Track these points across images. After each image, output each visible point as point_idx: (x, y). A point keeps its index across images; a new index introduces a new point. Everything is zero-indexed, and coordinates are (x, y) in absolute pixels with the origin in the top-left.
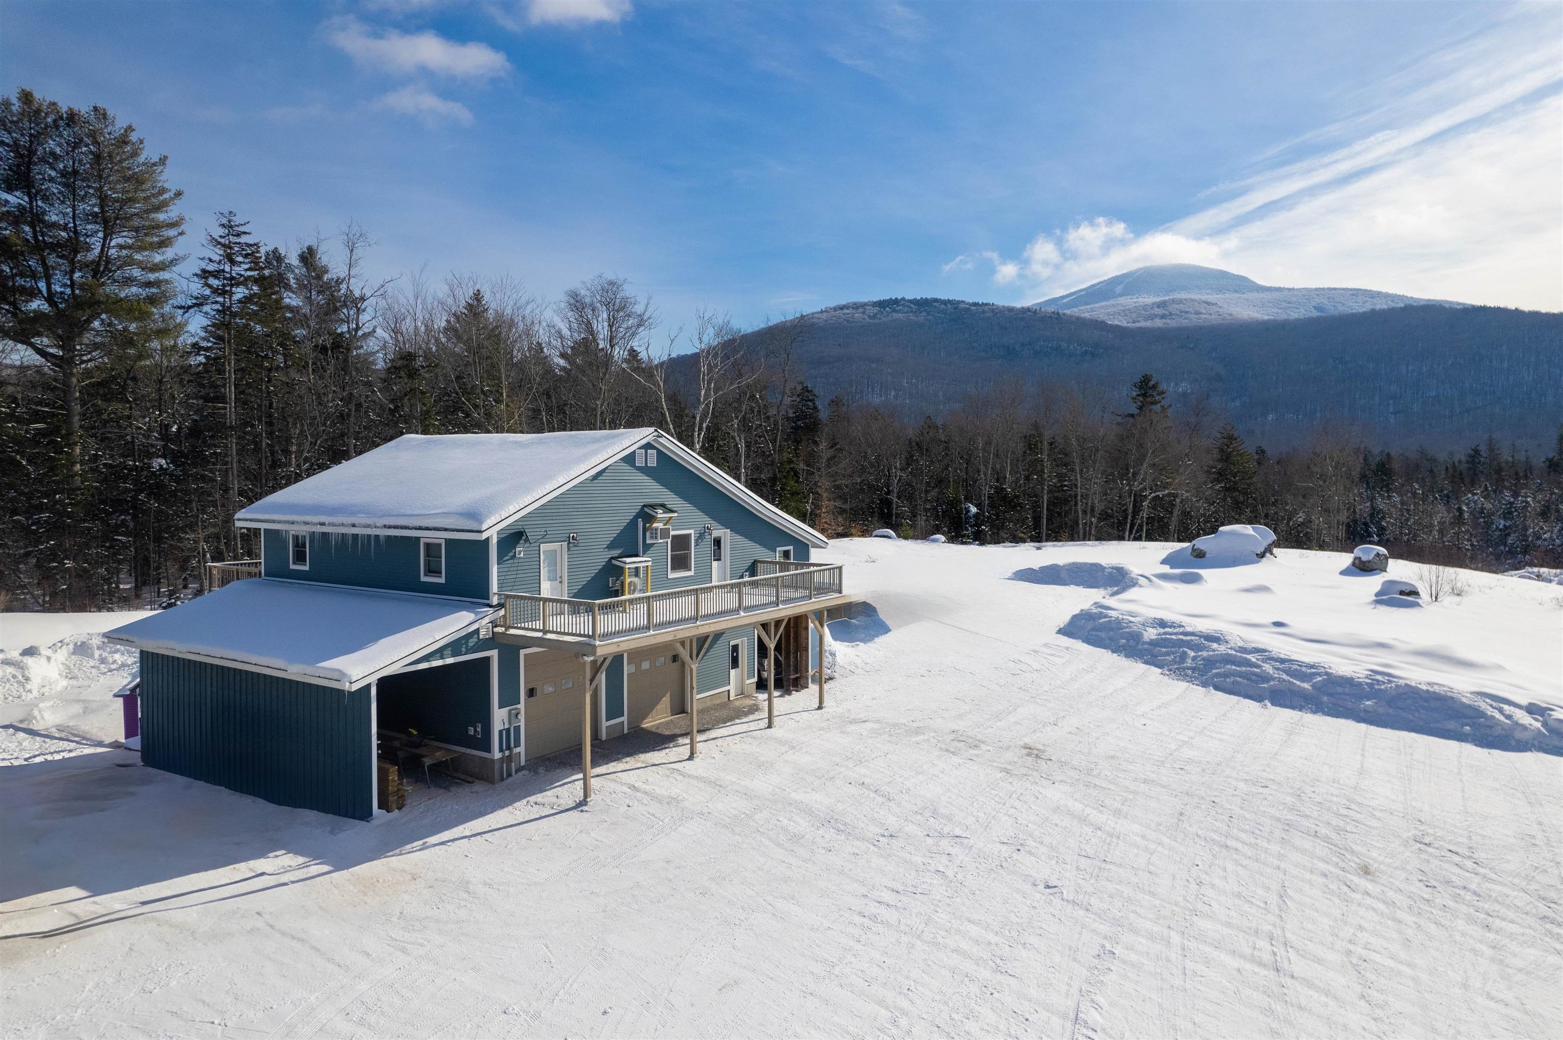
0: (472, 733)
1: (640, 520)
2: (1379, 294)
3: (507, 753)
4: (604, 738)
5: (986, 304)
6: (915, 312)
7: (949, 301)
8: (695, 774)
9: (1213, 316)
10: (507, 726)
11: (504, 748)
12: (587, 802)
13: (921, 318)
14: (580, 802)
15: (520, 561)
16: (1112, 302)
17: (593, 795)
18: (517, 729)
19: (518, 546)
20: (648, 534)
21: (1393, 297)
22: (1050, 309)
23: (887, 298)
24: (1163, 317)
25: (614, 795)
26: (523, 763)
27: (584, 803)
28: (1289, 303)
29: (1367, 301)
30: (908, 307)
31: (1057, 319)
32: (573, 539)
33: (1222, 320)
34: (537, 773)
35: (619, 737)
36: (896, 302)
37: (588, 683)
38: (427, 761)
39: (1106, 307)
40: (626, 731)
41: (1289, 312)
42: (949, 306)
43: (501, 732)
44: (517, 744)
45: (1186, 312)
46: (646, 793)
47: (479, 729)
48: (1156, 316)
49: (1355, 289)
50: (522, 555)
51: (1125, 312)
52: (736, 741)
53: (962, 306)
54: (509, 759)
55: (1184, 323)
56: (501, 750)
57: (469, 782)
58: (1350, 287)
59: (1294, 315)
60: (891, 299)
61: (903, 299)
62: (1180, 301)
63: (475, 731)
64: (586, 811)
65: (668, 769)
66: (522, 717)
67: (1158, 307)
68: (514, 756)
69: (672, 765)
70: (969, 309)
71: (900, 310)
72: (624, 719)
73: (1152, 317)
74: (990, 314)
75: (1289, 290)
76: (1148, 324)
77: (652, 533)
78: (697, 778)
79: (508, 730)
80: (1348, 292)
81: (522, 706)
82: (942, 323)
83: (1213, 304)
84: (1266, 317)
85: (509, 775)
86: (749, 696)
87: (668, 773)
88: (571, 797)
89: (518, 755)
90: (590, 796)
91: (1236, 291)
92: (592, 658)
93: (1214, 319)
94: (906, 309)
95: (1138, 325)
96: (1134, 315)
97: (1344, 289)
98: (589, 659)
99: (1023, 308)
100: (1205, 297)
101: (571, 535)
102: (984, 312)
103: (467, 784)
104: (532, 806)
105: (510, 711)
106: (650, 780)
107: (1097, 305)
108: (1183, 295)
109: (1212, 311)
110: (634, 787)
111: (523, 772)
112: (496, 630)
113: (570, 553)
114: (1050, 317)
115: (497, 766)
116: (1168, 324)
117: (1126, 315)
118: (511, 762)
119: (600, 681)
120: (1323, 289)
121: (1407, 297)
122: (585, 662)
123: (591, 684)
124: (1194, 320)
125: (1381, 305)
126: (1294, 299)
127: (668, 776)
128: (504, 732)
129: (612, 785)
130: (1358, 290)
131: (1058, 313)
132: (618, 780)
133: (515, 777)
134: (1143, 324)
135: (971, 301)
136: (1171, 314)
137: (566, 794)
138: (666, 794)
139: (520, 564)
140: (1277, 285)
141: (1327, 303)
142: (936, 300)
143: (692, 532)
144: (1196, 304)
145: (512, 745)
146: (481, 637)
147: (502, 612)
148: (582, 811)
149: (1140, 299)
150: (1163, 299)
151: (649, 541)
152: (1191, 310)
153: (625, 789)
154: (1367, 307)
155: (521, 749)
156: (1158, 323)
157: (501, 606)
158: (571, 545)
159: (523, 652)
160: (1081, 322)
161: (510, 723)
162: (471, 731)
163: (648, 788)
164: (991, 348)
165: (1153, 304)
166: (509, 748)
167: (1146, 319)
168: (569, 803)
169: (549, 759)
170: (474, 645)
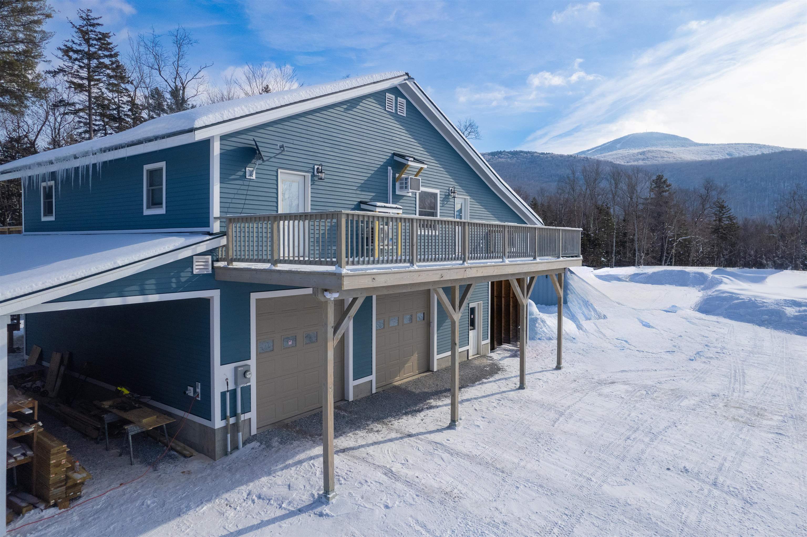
0: (191, 394)
1: (389, 168)
2: (764, 146)
3: (232, 420)
4: (351, 398)
5: (549, 154)
6: (511, 158)
7: (529, 152)
8: (464, 451)
9: (671, 159)
10: (231, 387)
11: (228, 414)
12: (328, 499)
13: (514, 160)
14: (320, 496)
15: (251, 184)
16: (614, 152)
17: (337, 487)
18: (246, 391)
19: (250, 165)
20: (397, 184)
21: (772, 147)
22: (583, 156)
23: (496, 151)
24: (643, 160)
25: (365, 487)
26: (254, 431)
27: (324, 499)
28: (713, 152)
29: (757, 150)
30: (507, 155)
31: (586, 161)
32: (318, 172)
33: (676, 161)
34: (269, 446)
35: (367, 398)
36: (501, 153)
37: (330, 331)
38: (132, 430)
39: (612, 155)
40: (374, 391)
41: (712, 156)
42: (529, 155)
43: (223, 395)
44: (247, 409)
45: (656, 157)
46: (408, 483)
47: (199, 390)
48: (640, 159)
49: (750, 144)
50: (254, 177)
51: (623, 157)
52: (494, 404)
53: (535, 154)
54: (236, 427)
55: (655, 162)
56: (224, 417)
57: (185, 456)
58: (747, 143)
59: (715, 158)
60: (498, 151)
61: (504, 151)
62: (653, 152)
63: (195, 392)
64: (327, 515)
65: (430, 442)
66: (253, 376)
67: (641, 154)
68: (241, 424)
69: (433, 435)
70: (539, 156)
71: (503, 157)
72: (373, 377)
73: (638, 160)
74: (551, 159)
75: (713, 145)
76: (636, 163)
77: (401, 184)
78: (469, 457)
79: (234, 393)
80: (746, 145)
81: (252, 363)
82: (525, 164)
83: (671, 153)
84: (700, 159)
85: (235, 448)
86: (484, 356)
87: (430, 448)
88: (308, 487)
89: (247, 422)
90: (333, 490)
91: (683, 146)
92: (336, 295)
93: (672, 160)
94: (506, 156)
95: (630, 164)
96: (628, 159)
97: (744, 144)
98: (333, 296)
99: (568, 155)
100: (666, 150)
101: (316, 167)
102: (547, 158)
103: (182, 459)
104: (253, 501)
105: (236, 368)
106: (411, 461)
107: (607, 154)
108: (654, 148)
109: (670, 156)
110: (392, 472)
111: (255, 444)
112: (217, 264)
113: (314, 187)
114: (583, 160)
115: (218, 437)
116: (646, 163)
117: (623, 159)
118: (238, 431)
119: (347, 329)
120: (732, 144)
121: (780, 147)
122: (326, 302)
123: (335, 332)
124: (660, 161)
125: (766, 152)
126: (716, 150)
127: (431, 454)
128: (228, 394)
129: (362, 468)
130: (752, 144)
131: (587, 158)
132: (370, 460)
133: (243, 451)
134: (633, 163)
135: (540, 152)
136: (648, 158)
137: (301, 483)
138: (436, 485)
139: (250, 188)
140: (706, 143)
141: (734, 151)
142: (521, 152)
143: (437, 191)
144: (662, 153)
145: (239, 411)
146: (195, 272)
147: (223, 241)
148: (321, 515)
149: (630, 151)
150: (643, 150)
151: (398, 193)
152: (659, 156)
153: (380, 476)
154: (759, 153)
155: (252, 415)
156: (641, 163)
157: (222, 234)
158: (316, 179)
159: (254, 296)
160: (598, 162)
161: (236, 383)
162: (190, 392)
163: (410, 473)
164: (551, 176)
165: (638, 153)
166: (234, 414)
167: (634, 161)
168: (304, 498)
169: (287, 425)
170: (186, 282)
